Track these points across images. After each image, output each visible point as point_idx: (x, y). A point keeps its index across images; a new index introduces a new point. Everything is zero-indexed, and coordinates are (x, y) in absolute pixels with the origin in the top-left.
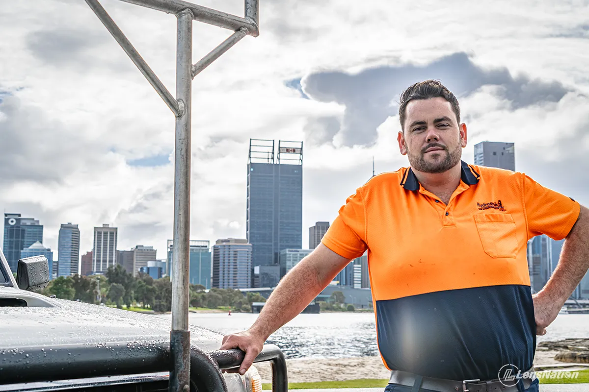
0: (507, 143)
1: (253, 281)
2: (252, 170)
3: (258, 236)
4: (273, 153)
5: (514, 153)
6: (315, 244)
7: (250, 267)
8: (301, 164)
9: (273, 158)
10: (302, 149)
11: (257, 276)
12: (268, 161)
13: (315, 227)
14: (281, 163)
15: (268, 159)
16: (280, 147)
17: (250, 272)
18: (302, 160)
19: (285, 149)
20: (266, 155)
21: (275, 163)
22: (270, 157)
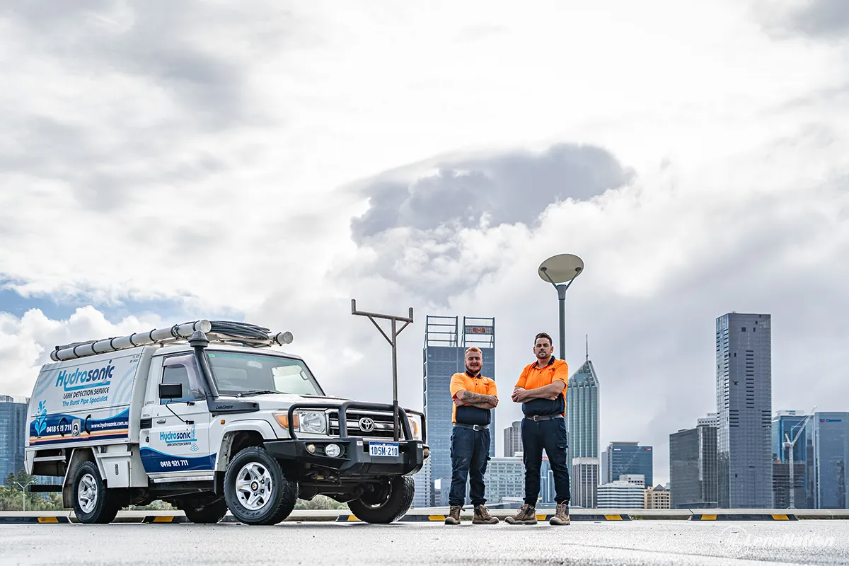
0: (760, 315)
1: (433, 497)
2: (430, 356)
3: (439, 441)
4: (456, 333)
5: (770, 328)
6: (512, 450)
7: (428, 480)
8: (492, 347)
9: (456, 341)
10: (493, 327)
11: (439, 493)
12: (451, 344)
13: (511, 428)
14: (466, 346)
15: (451, 341)
16: (465, 326)
17: (428, 487)
18: (494, 342)
19: (472, 328)
20: (447, 337)
21: (459, 346)
22: (453, 339)
